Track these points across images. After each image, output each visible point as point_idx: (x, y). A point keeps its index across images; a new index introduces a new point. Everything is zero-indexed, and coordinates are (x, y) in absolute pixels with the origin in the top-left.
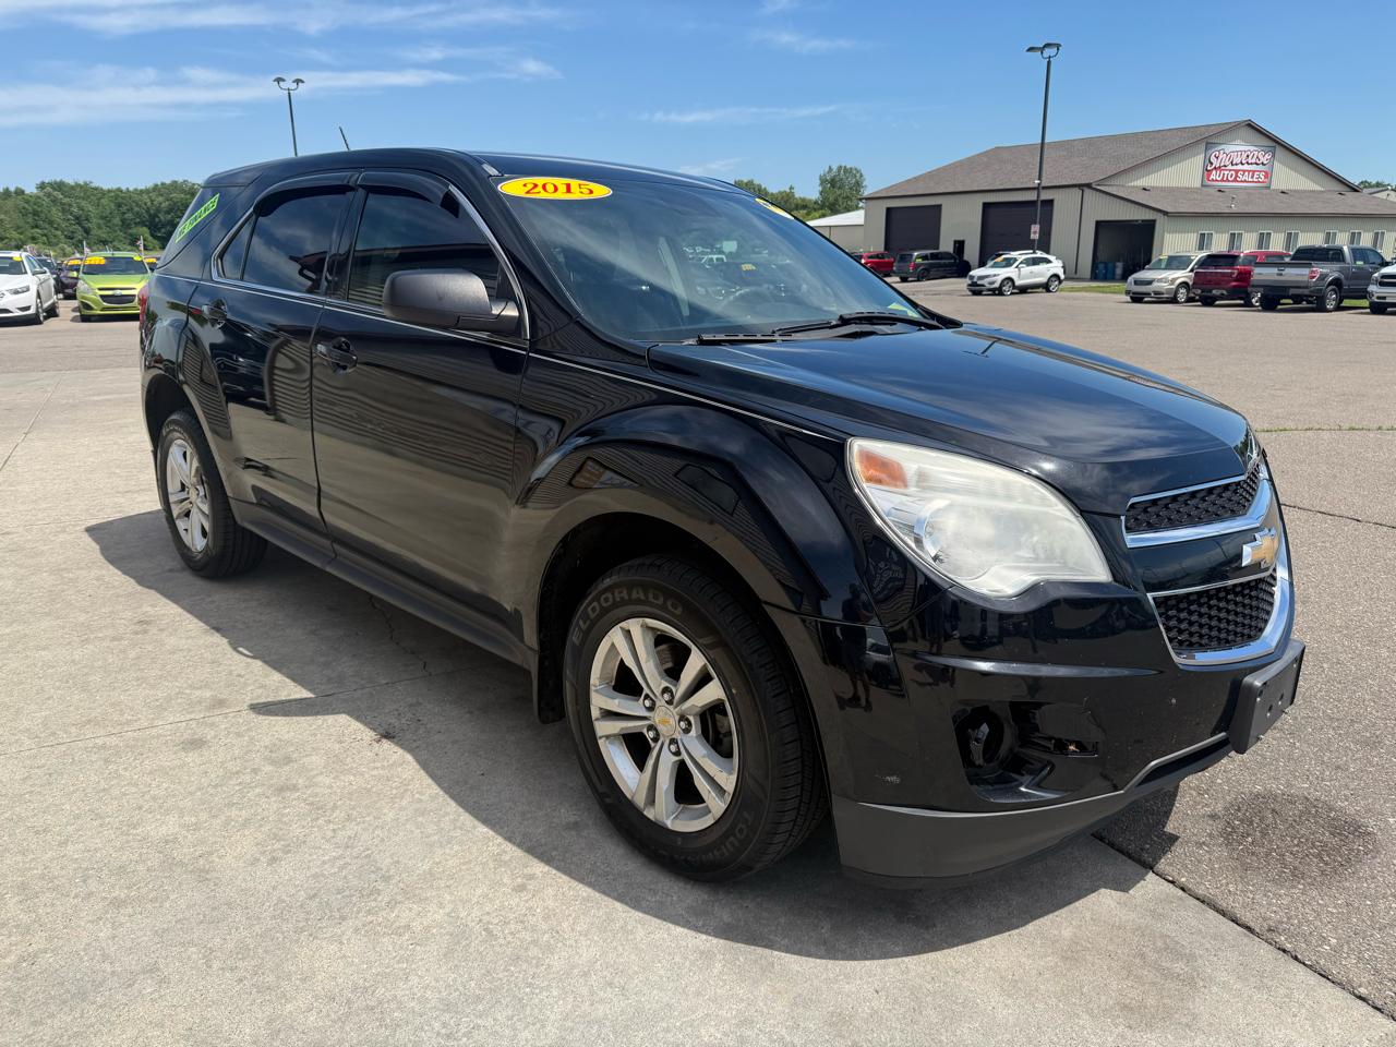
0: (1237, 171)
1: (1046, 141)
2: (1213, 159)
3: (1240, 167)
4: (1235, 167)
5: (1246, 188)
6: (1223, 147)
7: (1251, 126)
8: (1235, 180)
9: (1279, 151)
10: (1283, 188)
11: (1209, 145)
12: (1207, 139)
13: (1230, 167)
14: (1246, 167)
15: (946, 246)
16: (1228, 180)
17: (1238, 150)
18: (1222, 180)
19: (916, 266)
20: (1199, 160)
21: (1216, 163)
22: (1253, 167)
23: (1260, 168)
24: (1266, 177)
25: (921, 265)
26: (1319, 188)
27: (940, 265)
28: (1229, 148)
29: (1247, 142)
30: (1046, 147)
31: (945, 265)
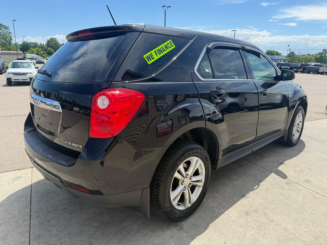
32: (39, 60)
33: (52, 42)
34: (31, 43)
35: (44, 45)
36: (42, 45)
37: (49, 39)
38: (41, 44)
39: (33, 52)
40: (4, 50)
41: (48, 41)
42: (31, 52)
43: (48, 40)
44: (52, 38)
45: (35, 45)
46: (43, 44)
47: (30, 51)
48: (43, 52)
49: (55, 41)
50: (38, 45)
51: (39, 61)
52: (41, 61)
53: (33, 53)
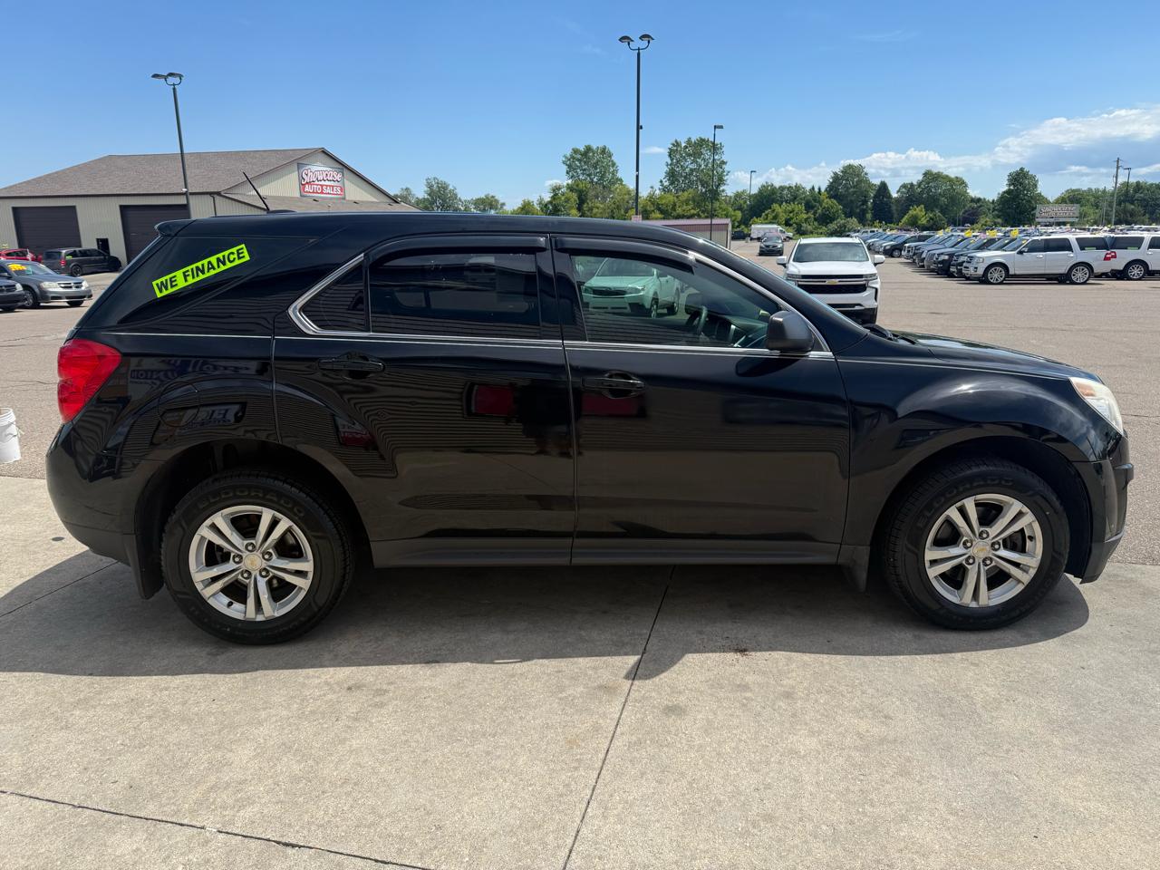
0: (322, 186)
1: (185, 151)
2: (304, 176)
3: (323, 183)
4: (320, 183)
5: (331, 199)
6: (310, 167)
7: (324, 152)
8: (322, 193)
9: (346, 171)
10: (354, 199)
11: (300, 166)
12: (298, 160)
13: (316, 182)
14: (327, 183)
15: (89, 243)
16: (317, 193)
17: (318, 169)
18: (313, 192)
19: (67, 263)
20: (295, 175)
21: (307, 180)
22: (332, 183)
23: (336, 184)
24: (341, 190)
25: (72, 261)
26: (375, 200)
27: (90, 262)
28: (314, 168)
29: (325, 165)
30: (185, 156)
31: (95, 261)
32: (768, 244)
33: (847, 180)
34: (782, 188)
35: (823, 190)
36: (816, 190)
37: (838, 169)
38: (813, 188)
39: (775, 218)
40: (699, 217)
41: (836, 178)
42: (770, 217)
43: (835, 174)
44: (850, 166)
45: (794, 194)
46: (819, 189)
47: (767, 215)
48: (805, 216)
49: (858, 175)
50: (804, 193)
51: (767, 246)
52: (774, 247)
53: (775, 220)
